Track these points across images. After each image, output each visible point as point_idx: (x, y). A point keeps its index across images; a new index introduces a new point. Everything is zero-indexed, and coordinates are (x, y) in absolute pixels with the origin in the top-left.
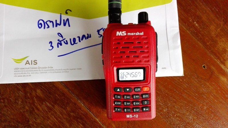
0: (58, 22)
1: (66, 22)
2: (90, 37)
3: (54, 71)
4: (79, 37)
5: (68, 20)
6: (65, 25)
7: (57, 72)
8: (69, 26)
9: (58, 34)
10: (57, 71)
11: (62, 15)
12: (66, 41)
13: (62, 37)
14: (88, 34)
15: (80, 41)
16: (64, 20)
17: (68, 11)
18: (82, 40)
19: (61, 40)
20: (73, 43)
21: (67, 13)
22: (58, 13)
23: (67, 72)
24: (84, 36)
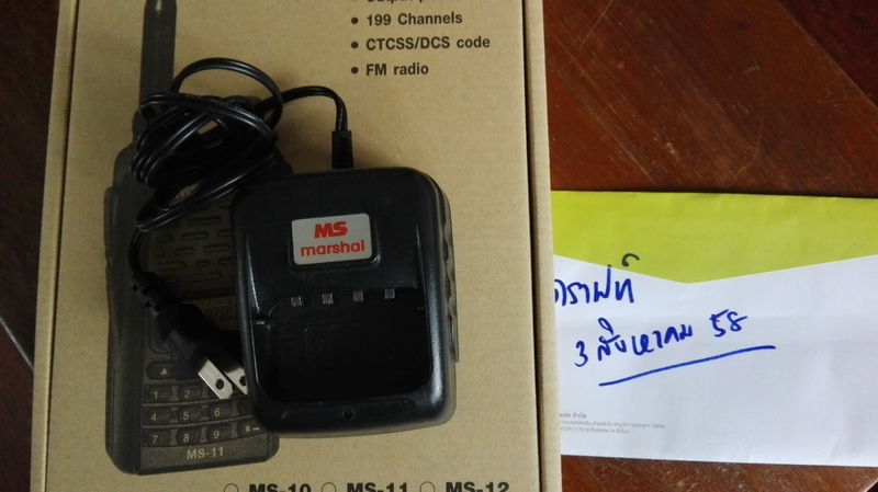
0: (602, 288)
1: (624, 290)
2: (690, 334)
3: (590, 427)
4: (658, 333)
5: (628, 282)
6: (619, 296)
7: (598, 430)
8: (632, 300)
9: (600, 320)
10: (596, 427)
11: (612, 269)
12: (623, 342)
13: (610, 329)
14: (683, 327)
15: (660, 346)
16: (617, 284)
17: (629, 259)
18: (667, 341)
19: (607, 339)
20: (639, 349)
21: (625, 264)
22: (603, 264)
23: (623, 432)
24: (671, 331)
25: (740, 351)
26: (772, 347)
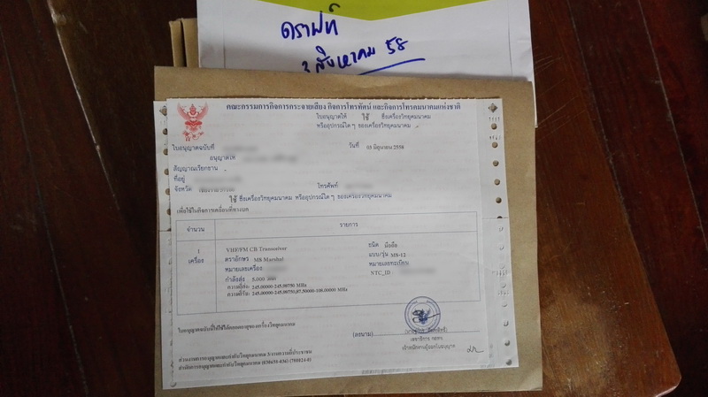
0: (317, 27)
1: (331, 27)
2: (374, 53)
4: (354, 54)
5: (333, 22)
6: (328, 31)
8: (336, 34)
9: (317, 47)
11: (323, 14)
12: (332, 60)
13: (324, 53)
14: (369, 48)
15: (355, 61)
16: (327, 23)
17: (334, 7)
18: (359, 58)
19: (322, 59)
20: (342, 64)
21: (331, 10)
22: (317, 10)
24: (362, 51)
25: (404, 62)
26: (423, 59)
